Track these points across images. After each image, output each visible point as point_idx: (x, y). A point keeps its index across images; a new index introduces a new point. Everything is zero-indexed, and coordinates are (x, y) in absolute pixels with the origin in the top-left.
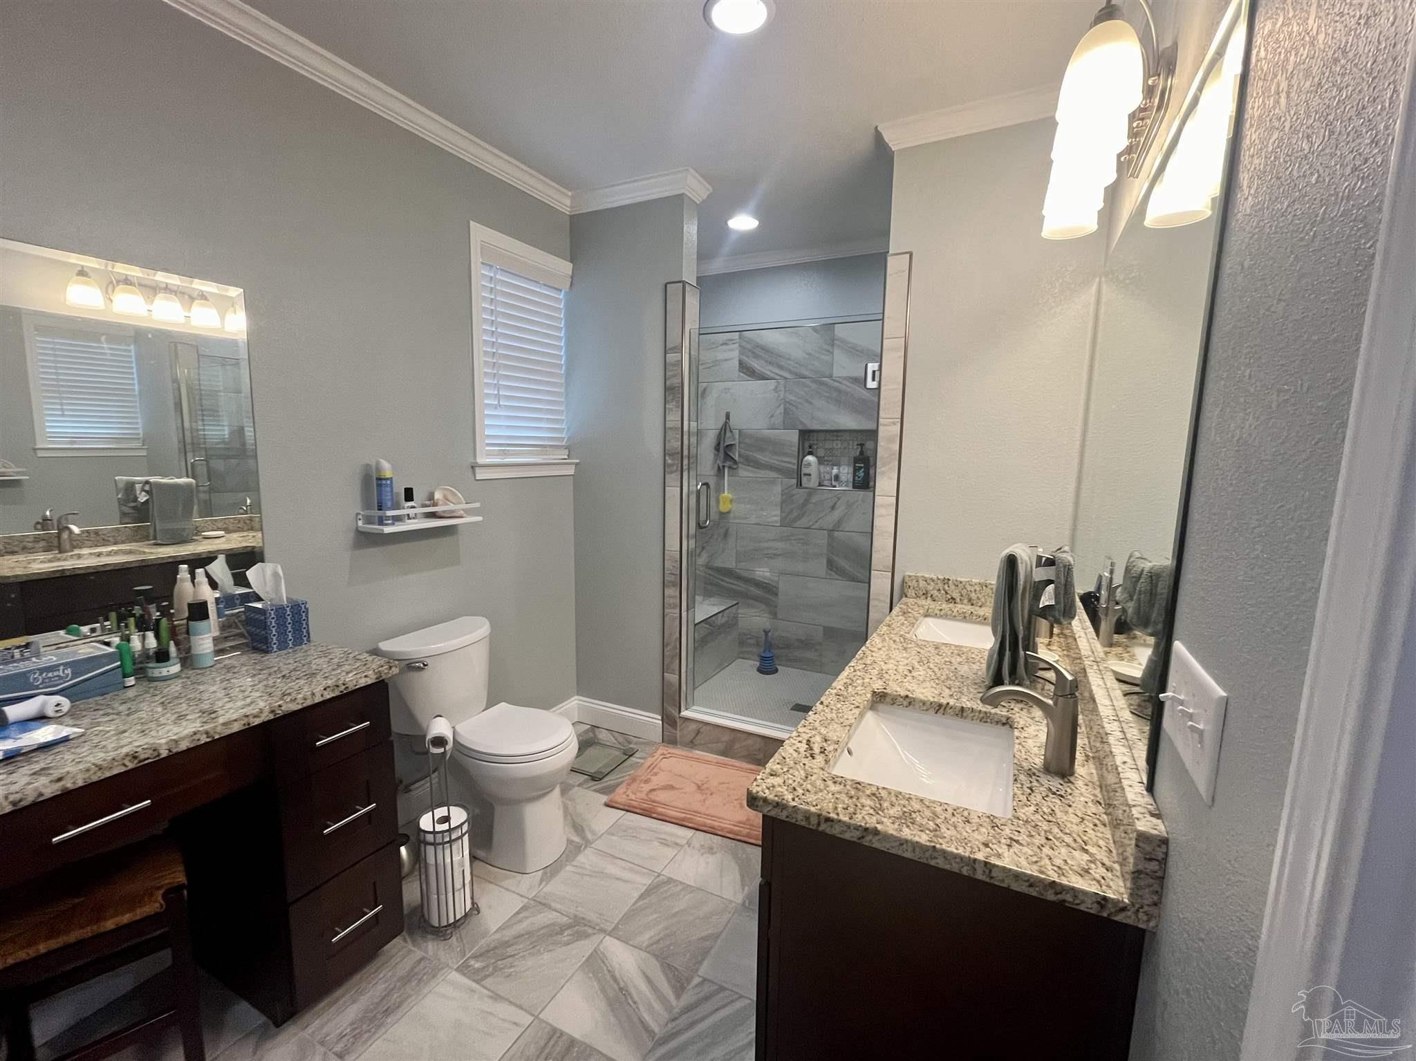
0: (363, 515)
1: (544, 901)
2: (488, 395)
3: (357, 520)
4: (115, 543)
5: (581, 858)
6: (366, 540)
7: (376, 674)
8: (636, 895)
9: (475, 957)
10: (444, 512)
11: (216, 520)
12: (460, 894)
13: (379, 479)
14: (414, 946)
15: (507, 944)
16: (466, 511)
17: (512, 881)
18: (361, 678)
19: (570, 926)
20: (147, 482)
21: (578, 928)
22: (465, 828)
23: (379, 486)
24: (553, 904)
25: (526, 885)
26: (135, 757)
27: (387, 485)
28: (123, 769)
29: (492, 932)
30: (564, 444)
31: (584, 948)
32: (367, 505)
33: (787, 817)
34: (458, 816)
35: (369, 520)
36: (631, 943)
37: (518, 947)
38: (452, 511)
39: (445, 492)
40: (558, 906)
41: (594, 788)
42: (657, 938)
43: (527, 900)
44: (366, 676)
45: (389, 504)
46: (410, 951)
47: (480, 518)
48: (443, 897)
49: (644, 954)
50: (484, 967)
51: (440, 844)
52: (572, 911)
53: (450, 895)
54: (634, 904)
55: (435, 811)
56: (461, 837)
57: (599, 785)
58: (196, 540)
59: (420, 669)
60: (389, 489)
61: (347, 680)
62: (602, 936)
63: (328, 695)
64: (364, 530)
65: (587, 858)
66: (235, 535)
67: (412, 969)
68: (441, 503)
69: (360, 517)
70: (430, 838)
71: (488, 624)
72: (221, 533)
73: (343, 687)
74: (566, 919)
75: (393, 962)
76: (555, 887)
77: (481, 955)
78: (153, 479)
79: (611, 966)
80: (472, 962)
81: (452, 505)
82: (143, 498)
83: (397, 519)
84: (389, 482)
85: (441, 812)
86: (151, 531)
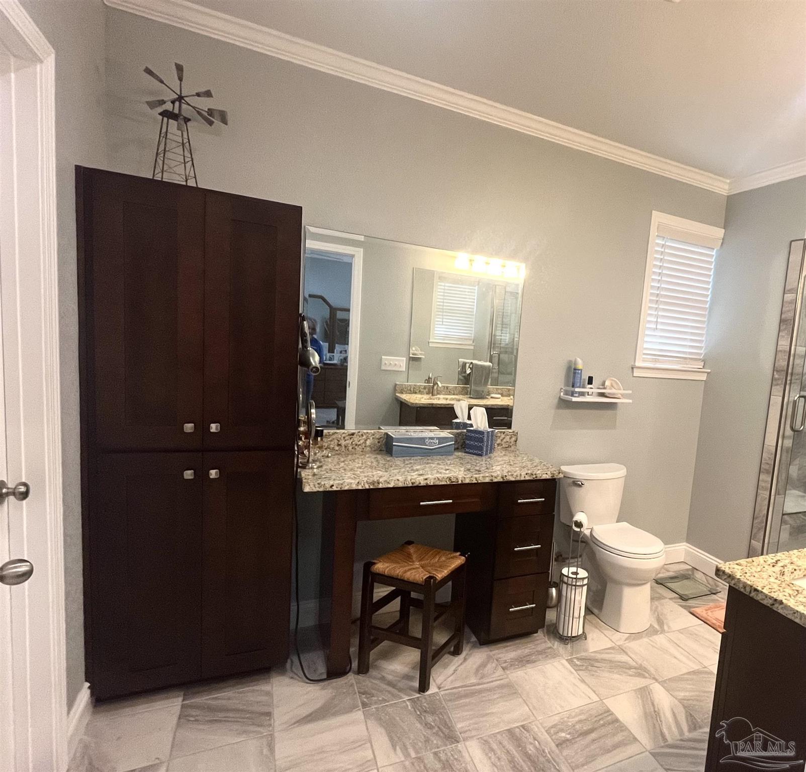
0: (564, 390)
1: (624, 649)
2: (649, 322)
3: (561, 392)
4: (454, 394)
5: (656, 637)
6: (564, 404)
7: (551, 474)
8: (685, 671)
9: (578, 659)
10: (609, 394)
11: (498, 388)
12: (576, 621)
13: (575, 369)
14: (549, 640)
15: (597, 660)
16: (622, 395)
17: (610, 633)
18: (544, 474)
19: (635, 668)
20: (472, 363)
21: (641, 671)
22: (586, 581)
23: (575, 373)
24: (629, 653)
25: (618, 638)
26: (450, 480)
27: (578, 373)
28: (446, 483)
29: (590, 651)
30: (701, 358)
31: (641, 682)
32: (567, 385)
33: (734, 584)
34: (583, 573)
35: (566, 393)
36: (670, 692)
37: (602, 665)
38: (614, 394)
39: (613, 382)
40: (633, 656)
41: (680, 604)
42: (689, 698)
43: (614, 645)
44: (546, 474)
45: (578, 385)
46: (545, 642)
47: (631, 401)
48: (567, 618)
49: (676, 702)
50: (580, 665)
51: (570, 585)
52: (640, 662)
53: (571, 619)
54: (682, 675)
55: (570, 568)
56: (583, 586)
57: (684, 603)
58: (488, 398)
59: (580, 486)
60: (579, 376)
61: (537, 473)
62: (654, 681)
63: (528, 478)
64: (563, 398)
65: (660, 639)
66: (505, 398)
67: (545, 650)
68: (608, 388)
69: (562, 390)
70: (565, 579)
71: (625, 470)
72: (499, 396)
73: (535, 476)
74: (635, 663)
75: (536, 642)
76: (634, 645)
77: (581, 659)
78: (474, 362)
79: (653, 698)
80: (575, 660)
81: (614, 390)
82: (468, 371)
83: (582, 394)
84: (580, 371)
85: (573, 569)
86: (469, 390)
